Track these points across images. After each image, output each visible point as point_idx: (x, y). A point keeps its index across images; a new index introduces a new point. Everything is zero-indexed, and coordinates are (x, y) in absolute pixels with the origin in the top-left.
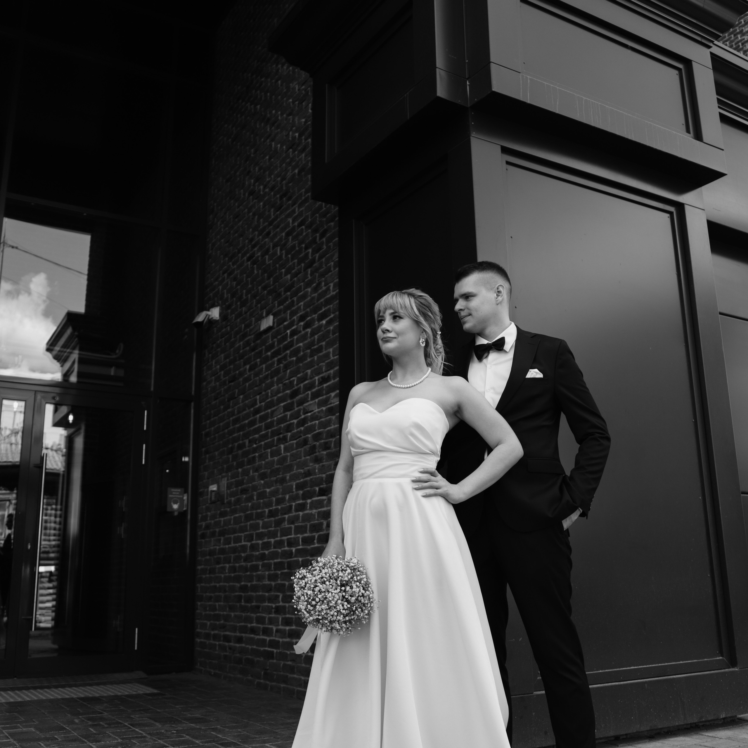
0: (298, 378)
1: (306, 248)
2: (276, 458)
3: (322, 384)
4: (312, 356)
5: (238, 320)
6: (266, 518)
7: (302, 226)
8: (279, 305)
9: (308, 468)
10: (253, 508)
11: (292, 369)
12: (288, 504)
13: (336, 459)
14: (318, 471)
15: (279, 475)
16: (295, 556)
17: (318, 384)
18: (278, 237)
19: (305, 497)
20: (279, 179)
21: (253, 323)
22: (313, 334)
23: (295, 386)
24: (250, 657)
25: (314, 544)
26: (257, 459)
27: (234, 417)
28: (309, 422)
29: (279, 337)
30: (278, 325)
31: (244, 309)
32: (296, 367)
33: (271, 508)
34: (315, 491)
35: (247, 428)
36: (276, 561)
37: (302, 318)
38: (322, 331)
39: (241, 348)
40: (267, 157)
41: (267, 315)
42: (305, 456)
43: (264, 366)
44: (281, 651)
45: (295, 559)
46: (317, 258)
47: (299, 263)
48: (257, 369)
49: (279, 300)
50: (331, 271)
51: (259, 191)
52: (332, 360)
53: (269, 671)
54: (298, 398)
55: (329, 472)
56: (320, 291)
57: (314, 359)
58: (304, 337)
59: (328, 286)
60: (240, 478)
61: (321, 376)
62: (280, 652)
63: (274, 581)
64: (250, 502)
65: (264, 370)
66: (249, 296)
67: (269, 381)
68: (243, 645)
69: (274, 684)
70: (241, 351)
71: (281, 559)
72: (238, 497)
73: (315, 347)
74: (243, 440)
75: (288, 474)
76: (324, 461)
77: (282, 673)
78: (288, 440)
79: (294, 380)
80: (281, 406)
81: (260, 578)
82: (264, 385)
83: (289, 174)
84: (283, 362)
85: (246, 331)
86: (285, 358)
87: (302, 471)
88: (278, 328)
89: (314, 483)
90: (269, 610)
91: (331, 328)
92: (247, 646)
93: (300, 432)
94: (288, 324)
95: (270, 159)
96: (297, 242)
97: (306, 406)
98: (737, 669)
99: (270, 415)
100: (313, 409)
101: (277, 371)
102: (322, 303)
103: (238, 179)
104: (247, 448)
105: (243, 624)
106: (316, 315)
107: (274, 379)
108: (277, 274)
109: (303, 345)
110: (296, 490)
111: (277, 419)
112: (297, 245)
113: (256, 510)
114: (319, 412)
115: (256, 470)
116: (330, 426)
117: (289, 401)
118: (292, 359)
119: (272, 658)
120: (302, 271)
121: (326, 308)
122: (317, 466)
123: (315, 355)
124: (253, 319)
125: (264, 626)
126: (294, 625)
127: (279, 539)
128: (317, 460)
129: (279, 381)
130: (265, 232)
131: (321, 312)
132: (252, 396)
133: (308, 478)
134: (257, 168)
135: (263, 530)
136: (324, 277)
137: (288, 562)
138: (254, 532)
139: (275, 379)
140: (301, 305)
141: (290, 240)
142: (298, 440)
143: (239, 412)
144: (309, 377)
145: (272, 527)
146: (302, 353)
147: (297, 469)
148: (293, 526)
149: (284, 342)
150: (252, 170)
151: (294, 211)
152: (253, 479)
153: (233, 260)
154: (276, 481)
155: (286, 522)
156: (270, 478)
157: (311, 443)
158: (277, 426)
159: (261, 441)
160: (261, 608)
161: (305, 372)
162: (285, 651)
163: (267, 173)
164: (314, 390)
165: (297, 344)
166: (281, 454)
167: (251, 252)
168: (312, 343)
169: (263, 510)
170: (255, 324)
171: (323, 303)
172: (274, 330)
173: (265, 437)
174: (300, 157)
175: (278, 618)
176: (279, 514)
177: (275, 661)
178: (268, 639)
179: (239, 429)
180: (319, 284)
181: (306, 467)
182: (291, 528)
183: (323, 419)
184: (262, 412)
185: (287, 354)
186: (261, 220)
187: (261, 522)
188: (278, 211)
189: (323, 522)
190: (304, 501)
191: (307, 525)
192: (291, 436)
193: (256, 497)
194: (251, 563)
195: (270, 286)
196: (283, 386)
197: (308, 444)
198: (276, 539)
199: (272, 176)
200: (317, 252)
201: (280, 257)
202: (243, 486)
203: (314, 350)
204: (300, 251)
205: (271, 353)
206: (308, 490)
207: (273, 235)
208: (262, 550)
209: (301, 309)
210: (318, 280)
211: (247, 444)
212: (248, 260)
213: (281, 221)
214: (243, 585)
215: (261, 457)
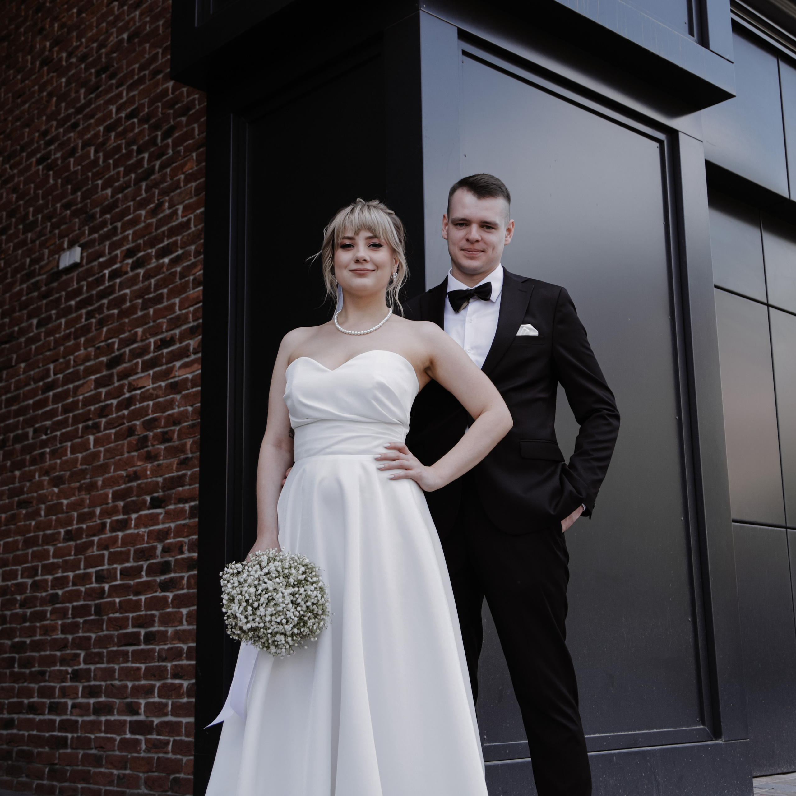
0: (121, 341)
1: (139, 152)
2: (80, 456)
3: (161, 349)
4: (145, 307)
5: (20, 252)
6: (60, 543)
7: (133, 118)
8: (91, 233)
9: (135, 469)
10: (38, 528)
11: (110, 326)
12: (99, 521)
13: (180, 456)
14: (151, 472)
15: (85, 479)
16: (109, 596)
17: (155, 348)
18: (92, 133)
19: (127, 510)
20: (95, 45)
21: (46, 257)
22: (147, 276)
23: (116, 350)
24: (25, 748)
25: (141, 577)
26: (48, 456)
27: (9, 395)
28: (137, 403)
29: (90, 279)
30: (89, 261)
31: (29, 235)
32: (118, 323)
33: (70, 528)
34: (145, 501)
35: (31, 411)
36: (75, 604)
37: (130, 253)
38: (164, 273)
39: (25, 293)
40: (75, 10)
41: (71, 245)
42: (128, 452)
43: (63, 321)
44: (79, 734)
45: (109, 599)
46: (157, 167)
47: (127, 173)
48: (50, 326)
49: (91, 225)
50: (180, 188)
51: (60, 60)
52: (178, 315)
53: (57, 766)
54: (120, 368)
55: (168, 474)
56: (161, 215)
57: (149, 313)
58: (134, 281)
59: (174, 208)
60: (17, 485)
61: (159, 337)
62: (78, 737)
63: (71, 633)
64: (34, 519)
65: (63, 326)
66: (40, 216)
67: (72, 342)
68: (15, 731)
69: (66, 784)
70: (24, 298)
71: (85, 601)
72: (13, 512)
73: (151, 296)
74: (23, 429)
75: (101, 479)
76: (162, 458)
77: (80, 768)
78: (102, 429)
79: (113, 343)
80: (91, 380)
81: (46, 630)
82: (62, 348)
83: (113, 40)
84: (97, 316)
85: (32, 268)
86: (100, 309)
87: (124, 473)
88: (89, 266)
89: (142, 491)
90: (62, 676)
91: (178, 269)
92: (21, 732)
93: (123, 416)
94: (106, 261)
95: (79, 13)
96: (124, 141)
97: (134, 380)
98: (721, 742)
99: (71, 393)
100: (145, 385)
101: (86, 329)
102: (164, 232)
103: (23, 39)
104: (31, 441)
105: (15, 700)
106: (154, 250)
107: (81, 341)
108: (89, 186)
109: (131, 292)
110: (113, 501)
111: (84, 398)
112: (123, 146)
113: (43, 531)
114: (154, 389)
115: (46, 473)
116: (173, 409)
117: (105, 373)
118: (112, 312)
119: (65, 746)
120: (132, 185)
121: (171, 240)
122: (149, 466)
123: (151, 307)
124: (46, 251)
125: (52, 700)
126: (103, 695)
127: (81, 571)
128: (150, 457)
129: (89, 343)
130: (69, 124)
131: (161, 245)
132: (40, 365)
133: (134, 484)
134: (56, 25)
135: (55, 560)
136: (168, 196)
137: (96, 606)
138: (40, 564)
139: (83, 340)
140: (128, 235)
141: (113, 138)
142: (118, 429)
143: (17, 388)
144: (139, 338)
145: (70, 555)
146: (128, 304)
147: (115, 471)
148: (106, 553)
149: (98, 286)
150: (47, 26)
151: (120, 96)
152: (40, 486)
153: (12, 162)
154: (80, 489)
155: (95, 548)
156: (69, 484)
157: (139, 433)
158: (82, 408)
159: (56, 431)
160: (48, 674)
161: (133, 332)
162: (87, 735)
163: (75, 34)
164: (146, 358)
165: (119, 291)
166: (90, 449)
167: (43, 152)
168: (147, 290)
169: (56, 531)
170: (48, 258)
171: (166, 233)
172: (81, 269)
173: (63, 424)
174: (132, 15)
175: (77, 688)
176: (84, 536)
177: (69, 751)
178: (58, 719)
179: (18, 413)
180: (160, 206)
181: (130, 468)
182: (103, 555)
183: (160, 400)
184: (58, 387)
185: (103, 304)
186: (63, 105)
187: (51, 549)
188: (91, 93)
189: (156, 545)
190: (126, 517)
191: (129, 551)
192: (106, 422)
193: (45, 513)
194: (32, 610)
195: (77, 204)
196: (95, 351)
197: (135, 435)
198: (77, 572)
199: (83, 40)
200: (157, 159)
201: (95, 162)
202: (22, 497)
203: (149, 299)
204: (129, 155)
205: (76, 303)
206: (133, 501)
207: (84, 128)
208: (51, 589)
209: (128, 240)
210: (158, 200)
211: (31, 434)
212: (39, 162)
213: (98, 108)
214: (18, 642)
215: (54, 454)
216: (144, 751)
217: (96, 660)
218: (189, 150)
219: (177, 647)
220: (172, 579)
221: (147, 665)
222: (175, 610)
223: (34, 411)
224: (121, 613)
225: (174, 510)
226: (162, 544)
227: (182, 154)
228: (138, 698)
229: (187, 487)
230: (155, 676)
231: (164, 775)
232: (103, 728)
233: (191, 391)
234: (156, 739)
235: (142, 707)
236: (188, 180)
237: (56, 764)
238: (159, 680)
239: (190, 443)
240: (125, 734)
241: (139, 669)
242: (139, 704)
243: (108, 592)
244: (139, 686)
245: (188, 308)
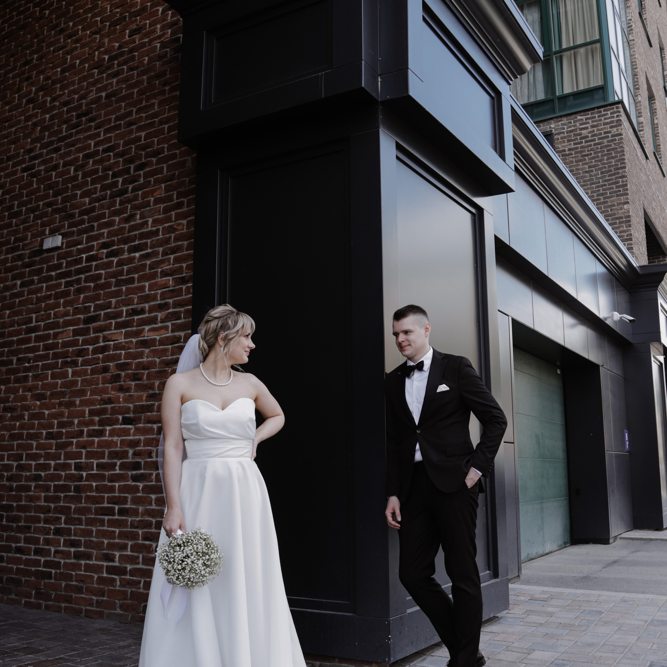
0: (96, 305)
1: (114, 176)
2: (60, 381)
3: (132, 316)
4: (118, 285)
5: (5, 231)
6: (42, 440)
7: (109, 152)
8: (70, 226)
9: (109, 396)
10: (22, 427)
11: (86, 294)
12: (77, 429)
14: (123, 400)
15: (64, 398)
16: (87, 480)
17: (127, 314)
18: (73, 157)
19: (102, 423)
20: (76, 96)
21: (29, 238)
22: (120, 264)
23: (92, 312)
24: (14, 576)
25: (115, 470)
26: (30, 378)
28: (111, 351)
29: (69, 259)
30: (68, 247)
31: (14, 220)
32: (94, 293)
33: (51, 431)
34: (118, 419)
35: (15, 345)
36: (56, 483)
37: (105, 246)
38: (135, 263)
39: (10, 261)
40: (59, 69)
41: (52, 233)
42: (103, 384)
43: (44, 285)
45: (87, 483)
46: (130, 189)
47: (103, 189)
48: (32, 287)
49: (71, 221)
50: (150, 206)
51: (45, 101)
52: (148, 294)
53: (43, 590)
54: (95, 324)
55: (138, 402)
56: (133, 223)
57: (121, 289)
58: (108, 265)
59: (145, 220)
60: (3, 395)
61: (131, 307)
62: (61, 572)
63: (54, 503)
64: (18, 421)
65: (44, 289)
66: (24, 209)
67: (52, 301)
68: (4, 564)
69: (51, 603)
70: (9, 264)
71: (65, 481)
73: (123, 277)
74: (7, 357)
75: (79, 399)
76: (133, 391)
77: (63, 593)
78: (80, 365)
79: (90, 306)
80: (69, 329)
81: (30, 499)
82: (43, 304)
83: (93, 95)
84: (75, 285)
85: (17, 244)
86: (77, 281)
87: (99, 398)
88: (68, 250)
89: (116, 412)
90: (45, 531)
91: (148, 262)
92: (10, 566)
93: (98, 358)
94: (84, 248)
95: (63, 71)
96: (101, 167)
97: (108, 334)
98: (498, 580)
99: (51, 337)
100: (118, 339)
101: (66, 294)
102: (136, 235)
103: (11, 82)
104: (15, 366)
105: (4, 543)
106: (127, 246)
107: (60, 301)
108: (69, 194)
109: (105, 273)
110: (90, 416)
111: (63, 341)
112: (100, 170)
113: (27, 430)
114: (125, 342)
115: (30, 390)
116: (143, 358)
117: (82, 326)
118: (88, 284)
119: (50, 578)
120: (108, 198)
121: (141, 242)
122: (122, 395)
123: (123, 286)
124: (29, 234)
125: (37, 546)
126: (82, 547)
127: (62, 461)
128: (121, 389)
129: (68, 303)
130: (52, 147)
131: (133, 244)
132: (24, 314)
133: (109, 406)
134: (42, 77)
135: (38, 452)
136: (139, 210)
137: (76, 486)
138: (24, 453)
139: (62, 301)
140: (104, 232)
141: (91, 163)
142: (93, 366)
143: (3, 327)
144: (113, 306)
145: (51, 449)
146: (103, 281)
147: (91, 395)
148: (83, 451)
149: (77, 265)
150: (34, 76)
151: (98, 135)
152: (24, 398)
154: (60, 404)
155: (74, 446)
156: (50, 400)
157: (113, 371)
158: (62, 349)
159: (38, 361)
160: (33, 528)
161: (107, 301)
162: (68, 572)
163: (58, 86)
164: (119, 320)
165: (95, 271)
166: (69, 377)
167: (28, 164)
168: (120, 273)
169: (39, 431)
171: (138, 236)
172: (60, 251)
173: (46, 357)
174: (110, 81)
175: (59, 540)
176: (64, 437)
177: (53, 581)
178: (43, 559)
179: (4, 345)
180: (132, 216)
181: (105, 395)
182: (81, 453)
183: (131, 351)
184: (40, 331)
185: (81, 278)
186: (47, 133)
187: (35, 444)
188: (72, 129)
189: (128, 450)
190: (101, 428)
191: (104, 452)
192: (83, 361)
193: (28, 418)
194: (18, 483)
195: (58, 205)
196: (73, 310)
197: (109, 372)
198: (58, 462)
199: (66, 91)
200: (130, 183)
201: (75, 178)
202: (7, 404)
203: (122, 280)
204: (106, 177)
205: (56, 274)
206: (107, 418)
207: (65, 153)
208: (35, 471)
209: (104, 237)
210: (130, 212)
211: (15, 361)
212: (24, 170)
213: (79, 141)
214: (5, 504)
215: (36, 377)
216: (119, 586)
217: (76, 522)
218: (158, 182)
219: (147, 520)
220: (142, 475)
221: (121, 529)
222: (145, 495)
223: (17, 346)
224: (97, 493)
225: (143, 428)
226: (134, 450)
227: (152, 183)
228: (113, 551)
229: (155, 413)
230: (128, 538)
231: (136, 602)
232: (83, 568)
233: (158, 347)
234: (130, 579)
235: (117, 557)
236: (157, 201)
237: (42, 589)
238: (131, 540)
239: (158, 383)
240: (103, 573)
241: (114, 532)
242: (115, 555)
243: (86, 478)
244: (114, 543)
245: (156, 290)
